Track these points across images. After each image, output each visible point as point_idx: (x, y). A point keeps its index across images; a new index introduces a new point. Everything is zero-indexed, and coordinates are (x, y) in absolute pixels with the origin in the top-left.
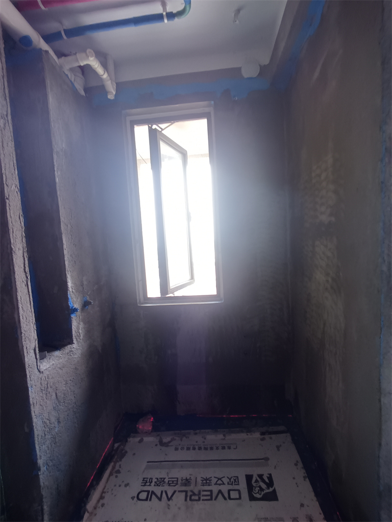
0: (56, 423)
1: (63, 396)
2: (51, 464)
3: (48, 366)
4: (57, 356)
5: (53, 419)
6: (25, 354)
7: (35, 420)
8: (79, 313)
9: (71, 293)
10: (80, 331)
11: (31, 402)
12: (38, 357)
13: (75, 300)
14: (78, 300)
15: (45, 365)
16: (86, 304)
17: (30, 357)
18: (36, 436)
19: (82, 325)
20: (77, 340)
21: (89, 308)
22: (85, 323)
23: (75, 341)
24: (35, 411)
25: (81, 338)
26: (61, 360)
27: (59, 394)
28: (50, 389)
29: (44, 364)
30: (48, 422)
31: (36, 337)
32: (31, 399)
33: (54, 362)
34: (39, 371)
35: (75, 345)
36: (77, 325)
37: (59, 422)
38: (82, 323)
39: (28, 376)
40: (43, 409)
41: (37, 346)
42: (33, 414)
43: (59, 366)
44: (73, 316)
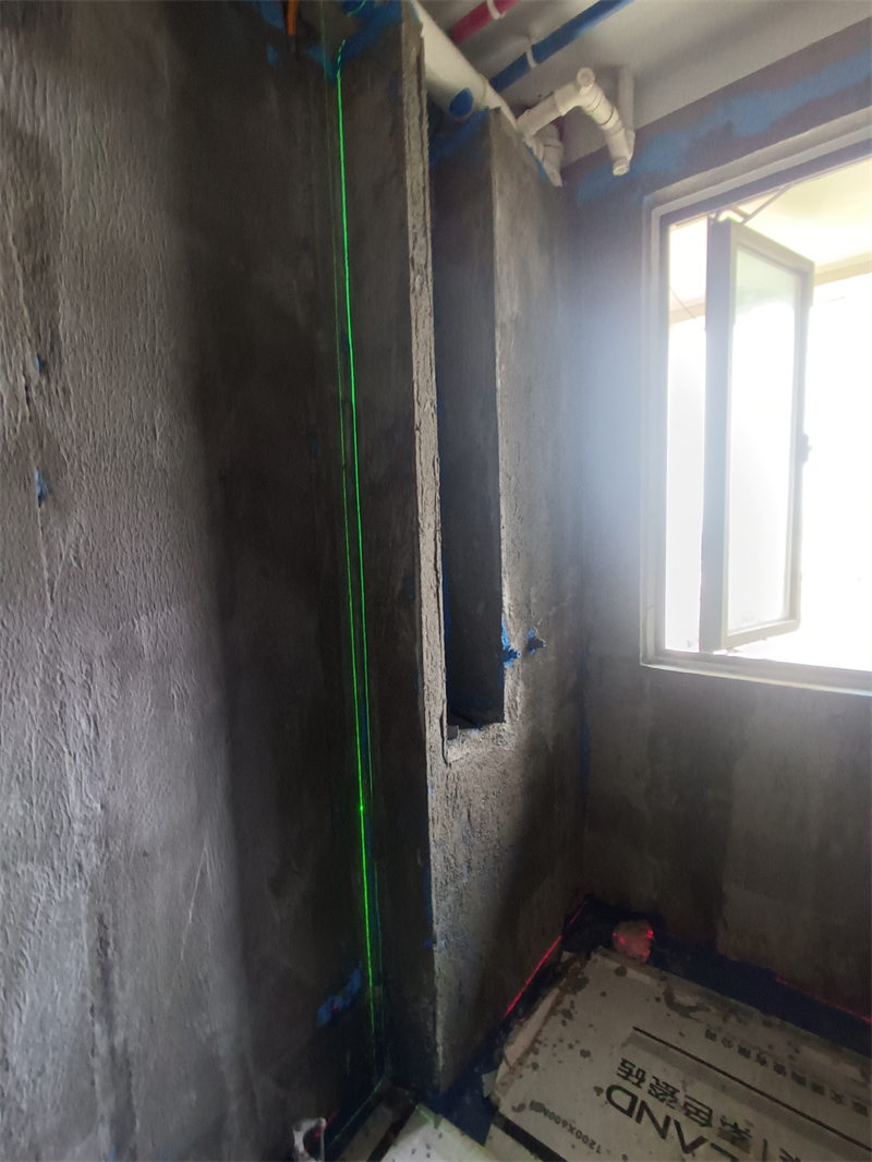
0: (465, 868)
1: (479, 820)
2: (452, 940)
3: (460, 756)
4: (475, 741)
5: (461, 860)
6: (427, 724)
7: (433, 850)
8: (517, 662)
9: (508, 619)
10: (518, 699)
11: (430, 816)
12: (445, 734)
13: (513, 633)
14: (520, 634)
15: (456, 752)
16: (532, 645)
17: (433, 733)
18: (433, 880)
19: (521, 688)
20: (510, 716)
21: (538, 653)
22: (527, 685)
23: (506, 718)
24: (435, 832)
25: (519, 713)
26: (481, 750)
27: (473, 815)
28: (459, 801)
29: (454, 750)
30: (452, 861)
31: (445, 697)
32: (430, 810)
33: (468, 751)
34: (446, 762)
35: (506, 726)
36: (513, 687)
37: (470, 868)
38: (521, 683)
39: (428, 766)
40: (447, 834)
41: (445, 713)
42: (431, 839)
43: (476, 760)
44: (507, 665)
